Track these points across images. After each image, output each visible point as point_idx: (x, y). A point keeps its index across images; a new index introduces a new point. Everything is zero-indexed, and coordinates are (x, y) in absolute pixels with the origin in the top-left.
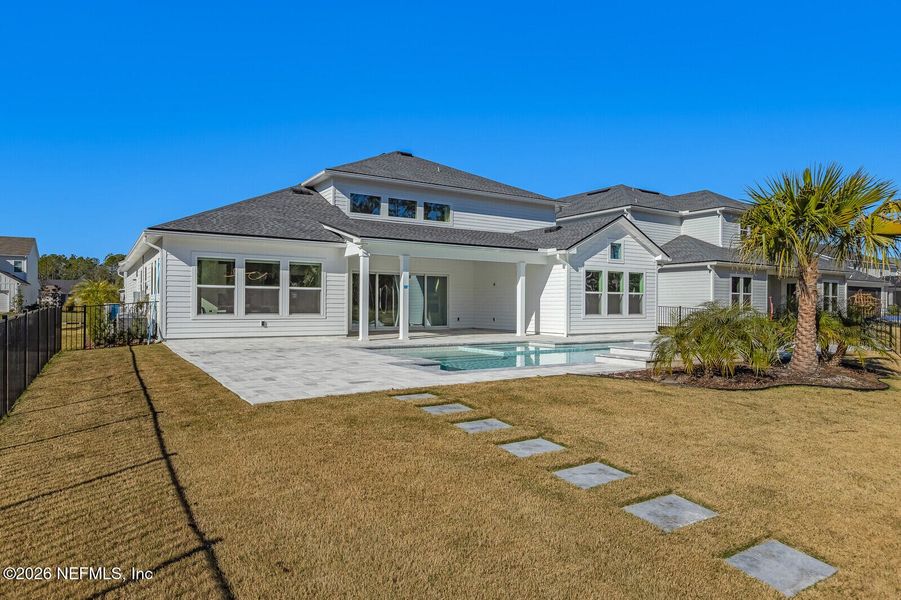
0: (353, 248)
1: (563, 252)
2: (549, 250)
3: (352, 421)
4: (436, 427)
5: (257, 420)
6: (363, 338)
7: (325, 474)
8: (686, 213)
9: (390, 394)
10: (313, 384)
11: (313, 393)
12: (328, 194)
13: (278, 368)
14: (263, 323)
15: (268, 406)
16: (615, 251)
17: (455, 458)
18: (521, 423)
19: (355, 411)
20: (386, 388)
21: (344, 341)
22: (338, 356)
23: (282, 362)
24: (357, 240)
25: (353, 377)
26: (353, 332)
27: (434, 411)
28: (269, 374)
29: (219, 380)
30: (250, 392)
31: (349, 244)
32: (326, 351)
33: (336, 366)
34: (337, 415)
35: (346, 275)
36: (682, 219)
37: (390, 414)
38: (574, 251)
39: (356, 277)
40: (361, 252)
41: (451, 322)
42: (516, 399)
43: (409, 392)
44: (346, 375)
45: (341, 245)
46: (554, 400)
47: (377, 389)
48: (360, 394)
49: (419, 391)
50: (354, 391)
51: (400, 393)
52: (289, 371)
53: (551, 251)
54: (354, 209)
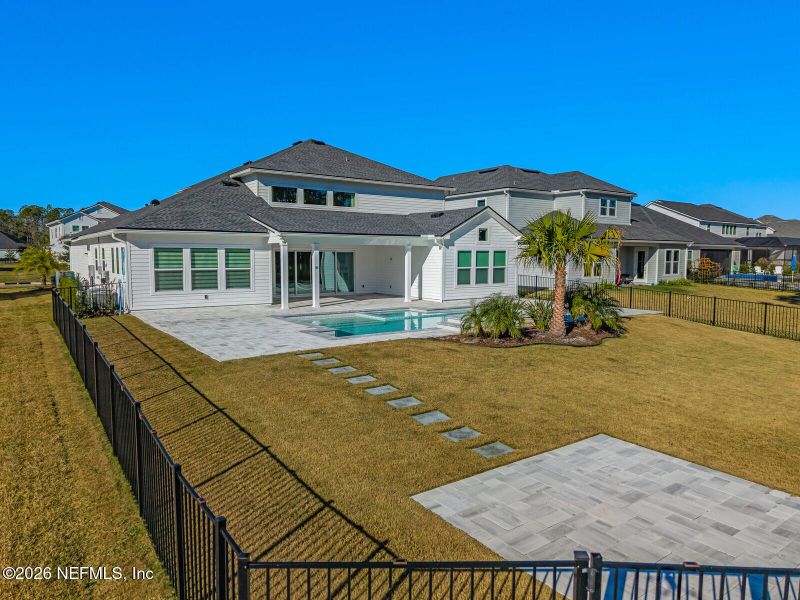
0: (274, 237)
1: (439, 238)
2: (429, 236)
3: (275, 369)
4: (317, 371)
5: (225, 370)
6: (284, 307)
7: (263, 392)
8: (557, 192)
9: (296, 354)
10: (251, 348)
11: (252, 354)
12: (253, 186)
13: (227, 336)
14: (206, 297)
15: (229, 362)
16: (483, 235)
17: (323, 385)
18: (362, 368)
19: (277, 364)
20: (295, 350)
21: (270, 310)
22: (264, 324)
23: (227, 331)
24: (277, 233)
25: (275, 342)
26: (277, 301)
27: (319, 363)
28: (223, 342)
29: (193, 346)
30: (216, 354)
31: (271, 234)
32: (256, 319)
33: (264, 334)
34: (267, 366)
35: (270, 252)
36: (554, 196)
37: (295, 365)
38: (448, 237)
39: (278, 255)
40: (281, 242)
41: (358, 289)
42: (366, 355)
43: (308, 352)
44: (271, 341)
45: (265, 235)
46: (387, 356)
47: (290, 351)
48: (280, 354)
49: (314, 352)
50: (277, 352)
51: (302, 353)
52: (234, 339)
53: (431, 237)
54: (275, 200)
